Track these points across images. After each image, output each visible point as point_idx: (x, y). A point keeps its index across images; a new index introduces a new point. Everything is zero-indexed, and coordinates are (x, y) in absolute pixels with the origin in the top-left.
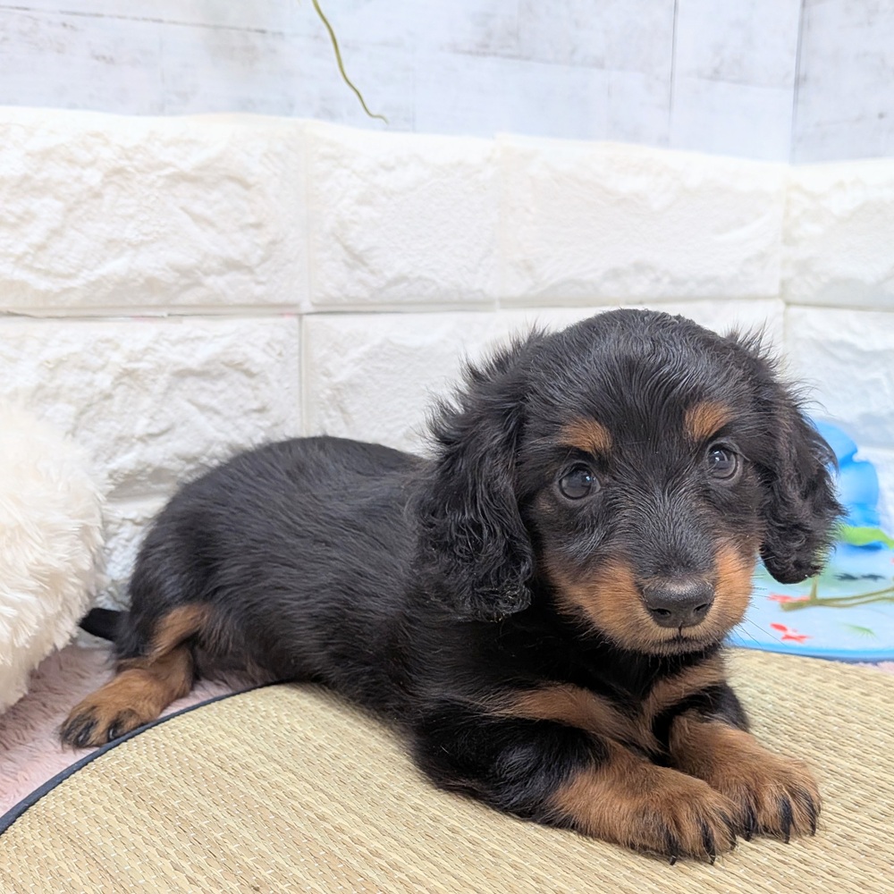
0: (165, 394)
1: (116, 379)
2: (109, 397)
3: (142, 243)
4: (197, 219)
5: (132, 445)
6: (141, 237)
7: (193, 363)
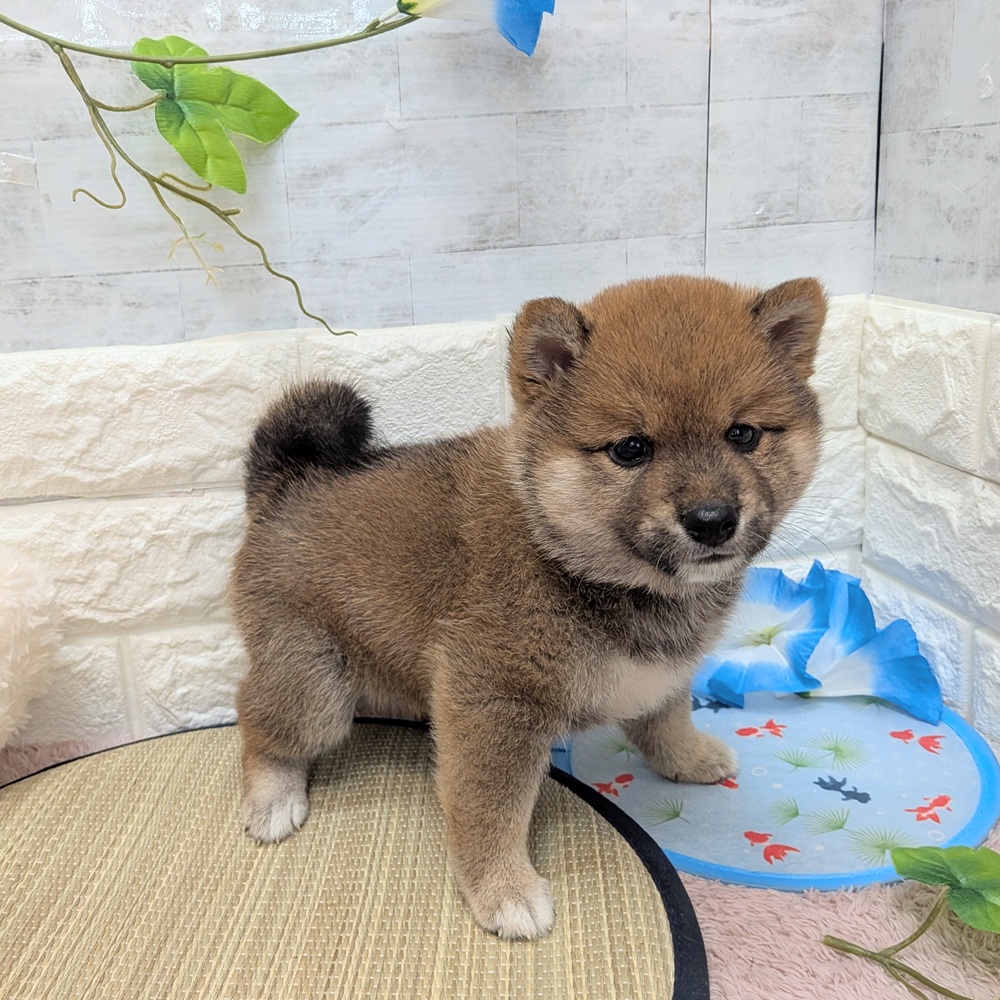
0: (189, 551)
1: (148, 542)
2: (144, 555)
3: (163, 442)
4: (209, 419)
5: (164, 590)
6: (163, 438)
7: (211, 527)
